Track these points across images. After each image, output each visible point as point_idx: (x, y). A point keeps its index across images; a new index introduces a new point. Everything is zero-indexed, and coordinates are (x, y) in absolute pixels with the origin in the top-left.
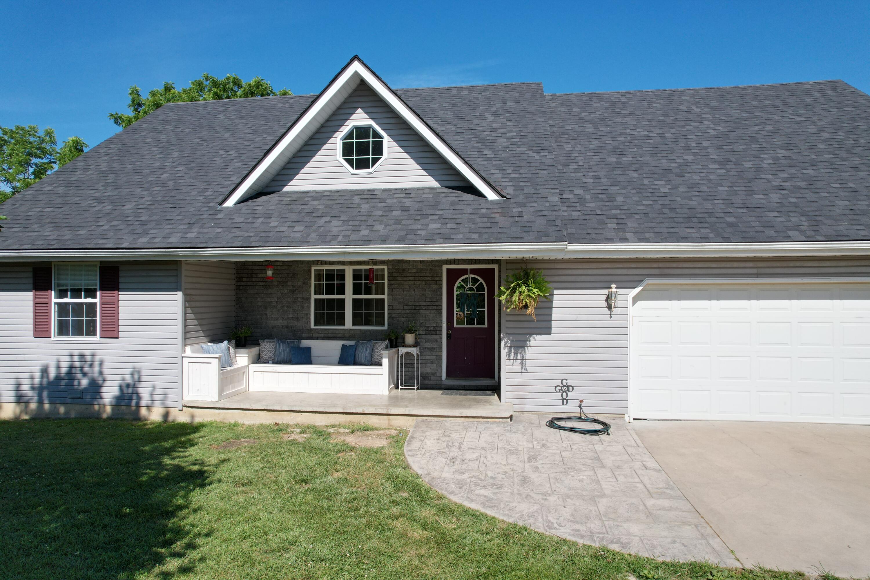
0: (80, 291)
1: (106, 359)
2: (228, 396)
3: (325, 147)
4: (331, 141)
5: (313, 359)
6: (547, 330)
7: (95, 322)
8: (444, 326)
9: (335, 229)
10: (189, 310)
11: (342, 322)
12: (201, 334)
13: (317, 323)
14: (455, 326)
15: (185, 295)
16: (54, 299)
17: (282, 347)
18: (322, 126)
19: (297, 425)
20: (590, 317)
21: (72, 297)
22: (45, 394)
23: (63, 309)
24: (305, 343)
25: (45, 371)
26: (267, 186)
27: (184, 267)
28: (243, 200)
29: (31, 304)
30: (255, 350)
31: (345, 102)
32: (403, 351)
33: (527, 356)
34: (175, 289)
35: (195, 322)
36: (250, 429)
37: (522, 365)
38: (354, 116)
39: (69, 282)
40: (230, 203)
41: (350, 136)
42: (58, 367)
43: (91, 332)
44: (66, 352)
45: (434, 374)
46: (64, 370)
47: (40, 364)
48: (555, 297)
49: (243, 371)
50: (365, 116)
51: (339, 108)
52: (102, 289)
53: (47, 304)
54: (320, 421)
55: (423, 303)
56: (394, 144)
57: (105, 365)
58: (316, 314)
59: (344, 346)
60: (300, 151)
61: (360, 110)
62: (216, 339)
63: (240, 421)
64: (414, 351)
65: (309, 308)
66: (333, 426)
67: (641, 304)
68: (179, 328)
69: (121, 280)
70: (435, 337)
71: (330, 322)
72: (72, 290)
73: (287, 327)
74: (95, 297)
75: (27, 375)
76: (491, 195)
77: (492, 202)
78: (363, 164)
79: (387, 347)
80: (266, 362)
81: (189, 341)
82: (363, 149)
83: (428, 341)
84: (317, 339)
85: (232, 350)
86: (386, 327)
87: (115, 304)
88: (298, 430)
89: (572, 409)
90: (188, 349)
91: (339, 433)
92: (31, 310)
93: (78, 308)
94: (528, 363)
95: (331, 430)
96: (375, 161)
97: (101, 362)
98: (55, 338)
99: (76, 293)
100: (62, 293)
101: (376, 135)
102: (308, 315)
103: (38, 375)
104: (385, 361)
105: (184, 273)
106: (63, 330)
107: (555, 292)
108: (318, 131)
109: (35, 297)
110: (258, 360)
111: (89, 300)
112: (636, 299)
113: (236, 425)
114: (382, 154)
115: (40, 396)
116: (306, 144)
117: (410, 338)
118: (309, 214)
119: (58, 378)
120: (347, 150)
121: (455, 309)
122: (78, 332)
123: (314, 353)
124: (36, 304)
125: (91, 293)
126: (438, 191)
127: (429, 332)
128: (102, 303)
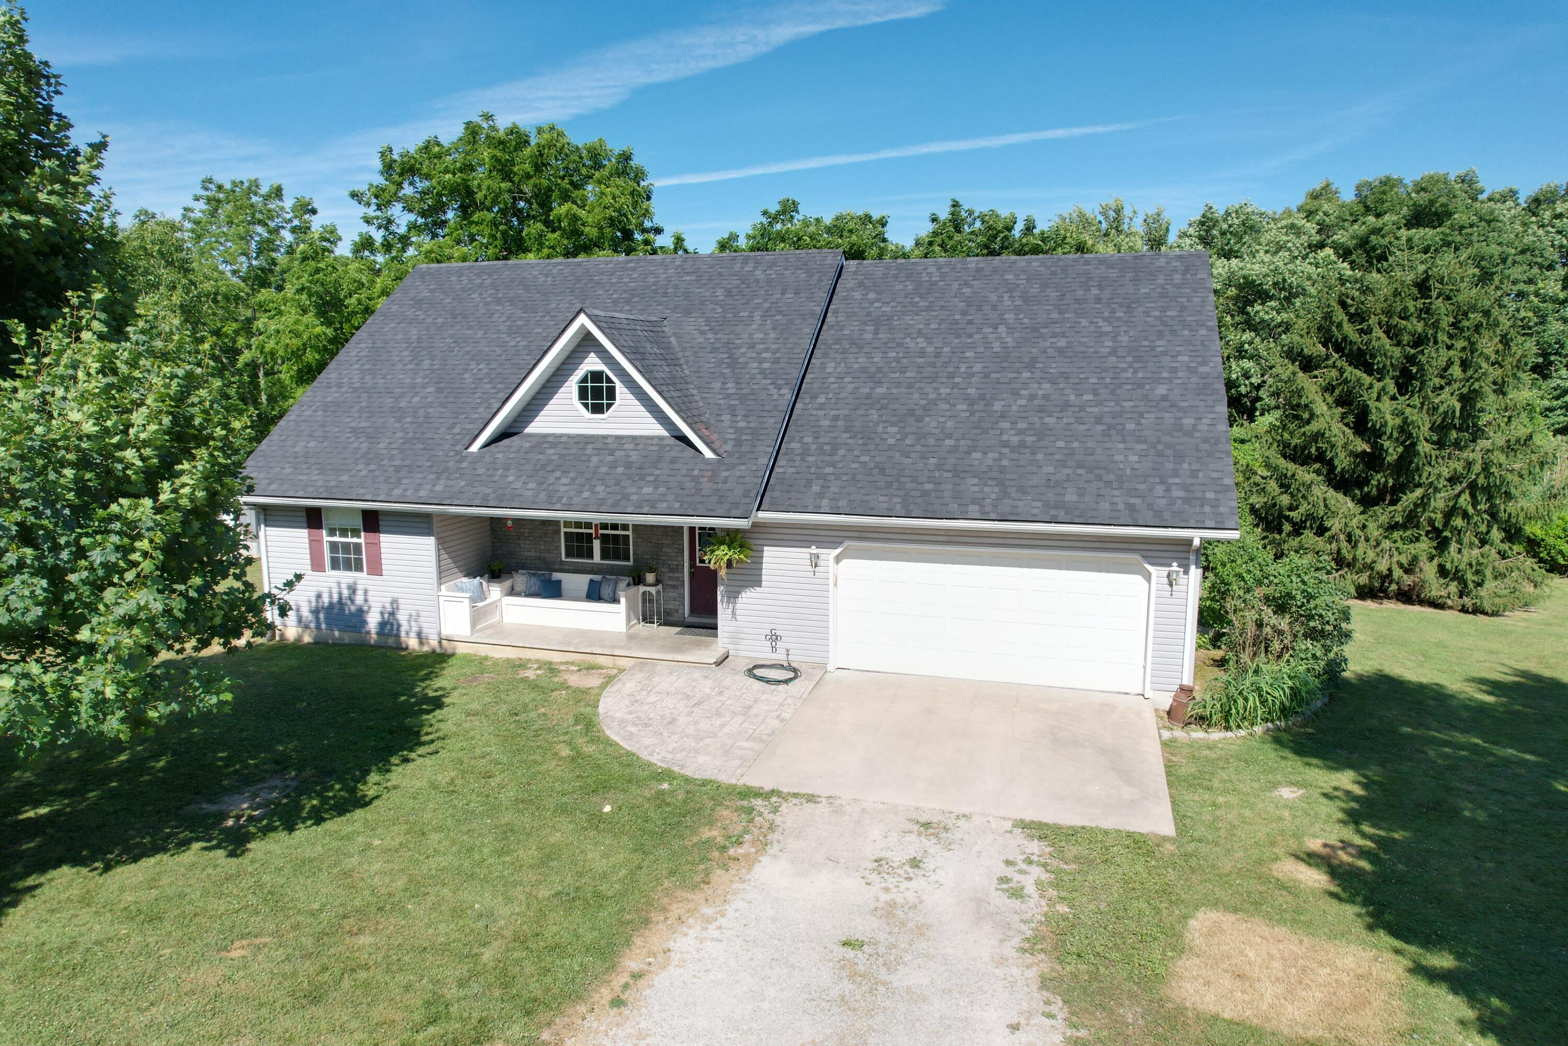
0: (347, 530)
1: (369, 588)
2: (481, 630)
3: (562, 390)
4: (566, 384)
5: (564, 592)
6: (758, 583)
7: (361, 560)
8: (686, 565)
9: (563, 489)
10: (442, 552)
11: (591, 556)
12: (456, 570)
13: (567, 555)
14: (698, 564)
15: (438, 539)
16: (327, 539)
17: (533, 580)
18: (558, 369)
19: (537, 661)
20: (796, 574)
21: (341, 536)
22: (322, 616)
23: (334, 546)
24: (557, 576)
25: (319, 596)
26: (510, 427)
27: (435, 520)
28: (487, 445)
29: (307, 541)
30: (508, 583)
31: (578, 346)
32: (642, 589)
33: (738, 606)
34: (429, 534)
35: (449, 561)
36: (496, 663)
37: (734, 613)
38: (587, 361)
39: (336, 522)
40: (475, 448)
41: (584, 380)
42: (331, 596)
43: (359, 568)
44: (334, 580)
45: (677, 611)
46: (336, 597)
47: (315, 589)
48: (765, 554)
49: (495, 604)
50: (598, 360)
51: (573, 352)
52: (366, 530)
53: (320, 541)
54: (556, 657)
55: (665, 542)
56: (626, 390)
57: (370, 593)
58: (566, 546)
59: (591, 581)
60: (538, 393)
61: (592, 354)
62: (471, 574)
63: (491, 655)
64: (653, 590)
65: (559, 541)
66: (567, 663)
67: (845, 562)
68: (434, 569)
69: (381, 523)
70: (677, 575)
71: (580, 555)
72: (340, 530)
73: (540, 558)
74: (359, 537)
75: (306, 599)
76: (708, 454)
77: (708, 462)
78: (597, 409)
79: (628, 585)
80: (518, 594)
81: (443, 580)
82: (597, 394)
83: (671, 578)
84: (568, 571)
85: (485, 584)
86: (631, 563)
87: (377, 544)
88: (535, 666)
89: (780, 657)
90: (443, 587)
91: (568, 671)
92: (307, 546)
93: (346, 547)
94: (738, 612)
95: (563, 668)
96: (609, 406)
97: (366, 592)
98: (330, 573)
99: (344, 533)
100: (332, 532)
101: (609, 380)
102: (559, 547)
103: (313, 599)
104: (623, 600)
105: (435, 525)
106: (335, 565)
107: (766, 548)
108: (554, 375)
109: (310, 535)
110: (512, 592)
111: (355, 540)
112: (838, 559)
113: (486, 658)
114: (614, 399)
115: (317, 619)
116: (544, 387)
117: (650, 577)
118: (543, 467)
119: (331, 604)
120: (583, 393)
121: (698, 548)
122: (348, 567)
123: (565, 586)
124: (311, 541)
125: (356, 533)
126: (665, 442)
127: (671, 570)
128: (366, 544)
